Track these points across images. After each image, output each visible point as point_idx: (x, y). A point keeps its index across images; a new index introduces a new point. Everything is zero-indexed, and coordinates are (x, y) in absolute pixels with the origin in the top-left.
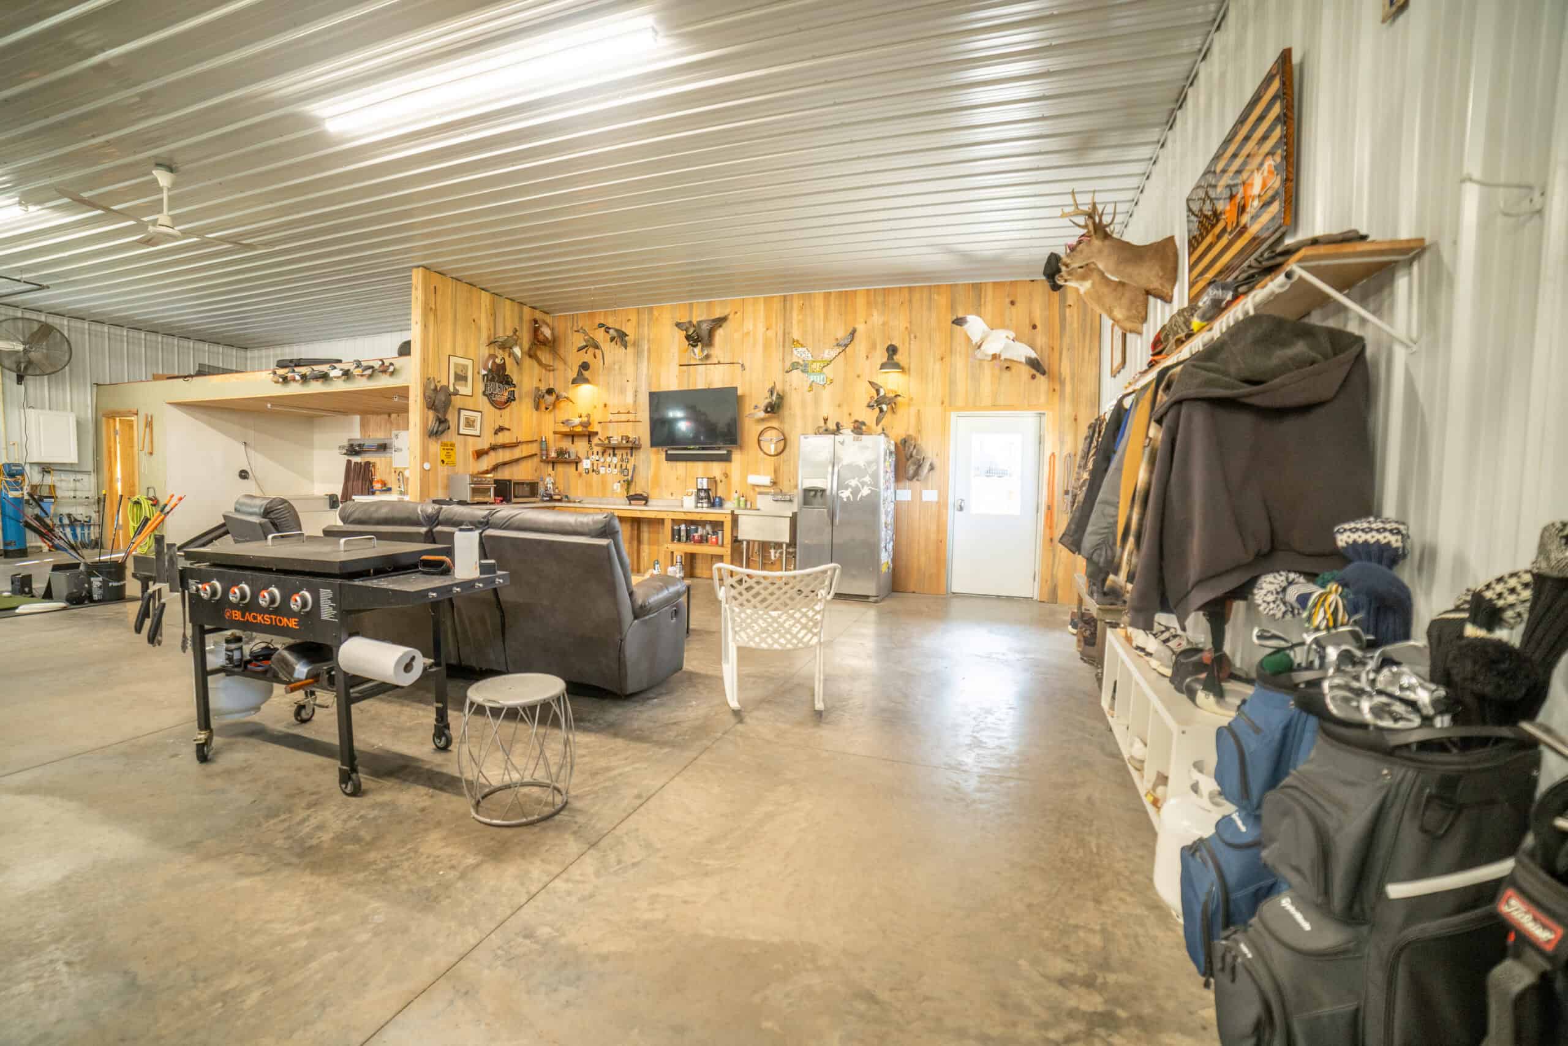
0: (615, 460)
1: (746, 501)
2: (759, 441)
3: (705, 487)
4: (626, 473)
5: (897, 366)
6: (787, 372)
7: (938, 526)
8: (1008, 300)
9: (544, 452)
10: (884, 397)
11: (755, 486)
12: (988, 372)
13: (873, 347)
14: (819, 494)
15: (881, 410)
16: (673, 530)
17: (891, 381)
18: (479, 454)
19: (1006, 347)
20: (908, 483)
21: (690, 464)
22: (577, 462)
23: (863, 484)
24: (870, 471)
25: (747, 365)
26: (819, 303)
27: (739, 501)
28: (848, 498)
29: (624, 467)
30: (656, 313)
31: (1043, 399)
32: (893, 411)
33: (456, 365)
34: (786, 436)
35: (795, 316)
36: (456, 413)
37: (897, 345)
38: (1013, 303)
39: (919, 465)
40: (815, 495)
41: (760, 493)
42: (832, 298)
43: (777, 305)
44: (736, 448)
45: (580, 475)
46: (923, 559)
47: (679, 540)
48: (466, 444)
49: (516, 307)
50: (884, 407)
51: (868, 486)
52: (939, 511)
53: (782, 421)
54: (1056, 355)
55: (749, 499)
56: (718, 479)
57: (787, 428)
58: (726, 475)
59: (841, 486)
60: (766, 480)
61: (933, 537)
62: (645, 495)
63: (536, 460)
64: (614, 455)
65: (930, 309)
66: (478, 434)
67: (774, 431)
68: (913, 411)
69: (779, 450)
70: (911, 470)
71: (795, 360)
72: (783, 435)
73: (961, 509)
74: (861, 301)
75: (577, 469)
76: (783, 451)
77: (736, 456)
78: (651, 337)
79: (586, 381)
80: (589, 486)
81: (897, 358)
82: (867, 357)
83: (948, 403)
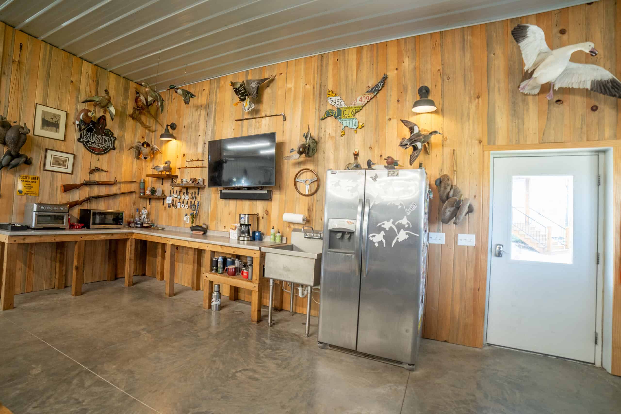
0: (187, 198)
1: (282, 237)
2: (295, 183)
3: (246, 223)
4: (193, 209)
6: (322, 119)
8: (556, 30)
9: (142, 191)
10: (419, 135)
11: (290, 223)
12: (533, 107)
13: (405, 89)
14: (347, 236)
15: (415, 148)
16: (212, 260)
18: (67, 188)
20: (441, 226)
21: (239, 202)
22: (163, 198)
23: (400, 227)
24: (408, 212)
25: (288, 117)
26: (353, 57)
27: (275, 237)
28: (380, 243)
29: (193, 204)
30: (222, 82)
32: (426, 151)
33: (44, 113)
34: (320, 177)
35: (331, 70)
36: (44, 153)
37: (430, 87)
38: (563, 32)
39: (457, 207)
40: (342, 237)
41: (295, 230)
42: (365, 51)
43: (314, 64)
44: (277, 189)
45: (165, 208)
46: (457, 308)
47: (217, 271)
48: (52, 180)
49: (122, 81)
50: (419, 145)
51: (405, 229)
52: (477, 256)
53: (317, 165)
55: (284, 235)
56: (260, 215)
57: (320, 170)
58: (267, 213)
59: (371, 229)
60: (298, 218)
61: (470, 284)
62: (204, 226)
63: (134, 196)
64: (187, 194)
65: (463, 48)
66: (70, 172)
67: (309, 173)
68: (447, 151)
69: (313, 191)
70: (448, 212)
71: (329, 107)
72: (317, 176)
73: (501, 254)
74: (392, 51)
75: (163, 204)
76: (316, 191)
77: (276, 196)
78: (218, 101)
79: (172, 136)
80: (170, 217)
81: (430, 95)
82: (398, 101)
83: (487, 142)
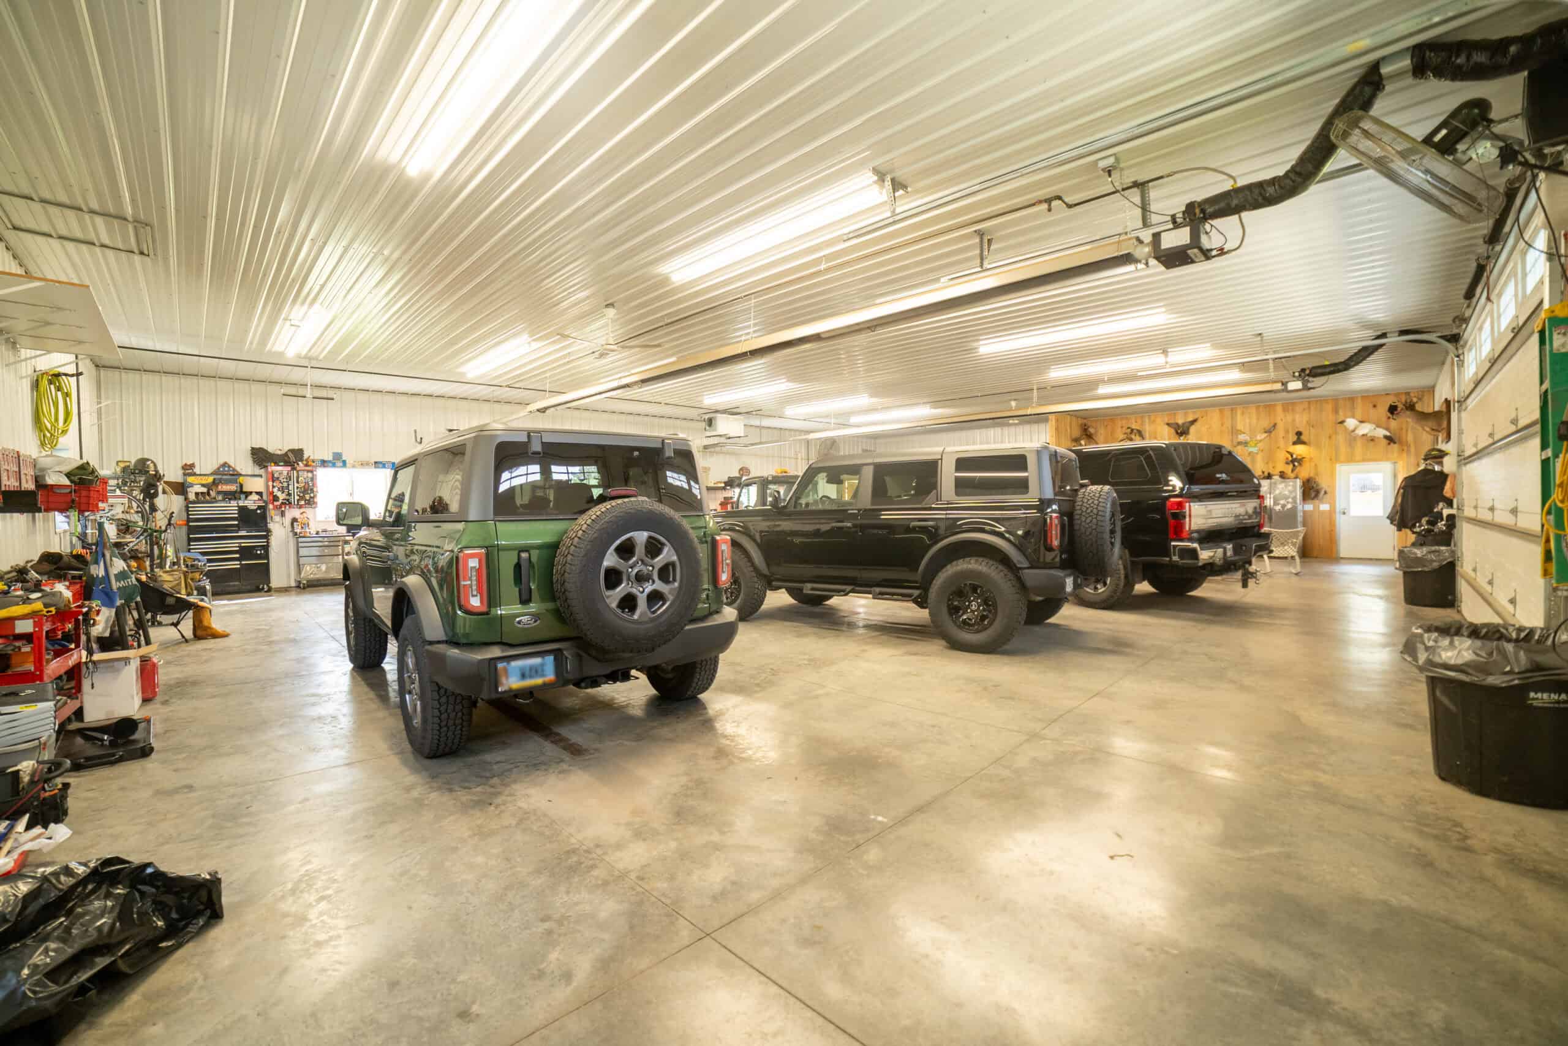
5: (1303, 443)
6: (1235, 447)
7: (1330, 523)
8: (1371, 405)
10: (1296, 459)
12: (1359, 444)
13: (1287, 432)
15: (1294, 466)
17: (1299, 450)
19: (1370, 431)
23: (1288, 503)
24: (1290, 497)
26: (1253, 412)
28: (1280, 509)
31: (1396, 455)
32: (1301, 465)
35: (1239, 417)
37: (1302, 431)
38: (1375, 406)
39: (1318, 492)
43: (1227, 413)
50: (1296, 464)
51: (1290, 504)
52: (1330, 515)
54: (1404, 431)
59: (1276, 503)
65: (1321, 411)
68: (1313, 464)
71: (1239, 440)
73: (1344, 513)
74: (1279, 409)
81: (1303, 438)
82: (1284, 439)
83: (1335, 459)
